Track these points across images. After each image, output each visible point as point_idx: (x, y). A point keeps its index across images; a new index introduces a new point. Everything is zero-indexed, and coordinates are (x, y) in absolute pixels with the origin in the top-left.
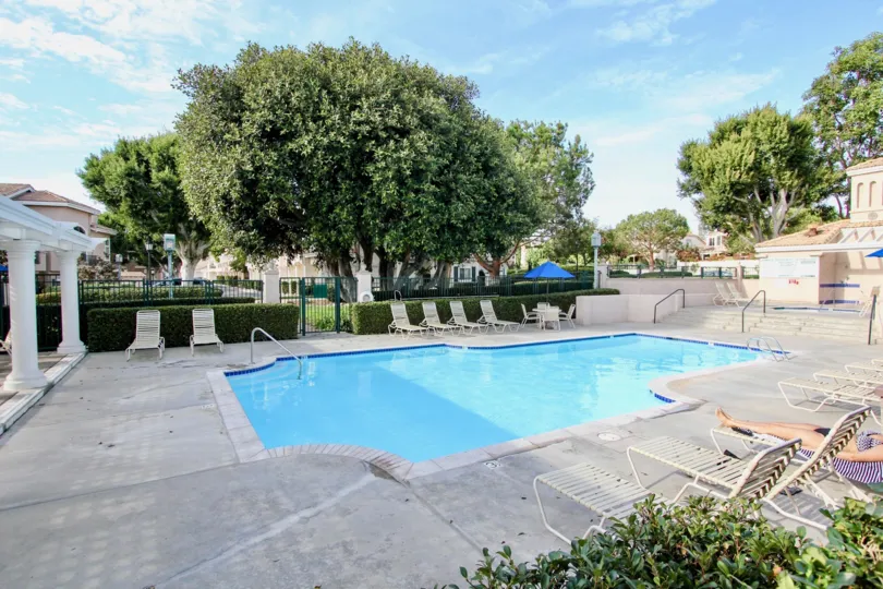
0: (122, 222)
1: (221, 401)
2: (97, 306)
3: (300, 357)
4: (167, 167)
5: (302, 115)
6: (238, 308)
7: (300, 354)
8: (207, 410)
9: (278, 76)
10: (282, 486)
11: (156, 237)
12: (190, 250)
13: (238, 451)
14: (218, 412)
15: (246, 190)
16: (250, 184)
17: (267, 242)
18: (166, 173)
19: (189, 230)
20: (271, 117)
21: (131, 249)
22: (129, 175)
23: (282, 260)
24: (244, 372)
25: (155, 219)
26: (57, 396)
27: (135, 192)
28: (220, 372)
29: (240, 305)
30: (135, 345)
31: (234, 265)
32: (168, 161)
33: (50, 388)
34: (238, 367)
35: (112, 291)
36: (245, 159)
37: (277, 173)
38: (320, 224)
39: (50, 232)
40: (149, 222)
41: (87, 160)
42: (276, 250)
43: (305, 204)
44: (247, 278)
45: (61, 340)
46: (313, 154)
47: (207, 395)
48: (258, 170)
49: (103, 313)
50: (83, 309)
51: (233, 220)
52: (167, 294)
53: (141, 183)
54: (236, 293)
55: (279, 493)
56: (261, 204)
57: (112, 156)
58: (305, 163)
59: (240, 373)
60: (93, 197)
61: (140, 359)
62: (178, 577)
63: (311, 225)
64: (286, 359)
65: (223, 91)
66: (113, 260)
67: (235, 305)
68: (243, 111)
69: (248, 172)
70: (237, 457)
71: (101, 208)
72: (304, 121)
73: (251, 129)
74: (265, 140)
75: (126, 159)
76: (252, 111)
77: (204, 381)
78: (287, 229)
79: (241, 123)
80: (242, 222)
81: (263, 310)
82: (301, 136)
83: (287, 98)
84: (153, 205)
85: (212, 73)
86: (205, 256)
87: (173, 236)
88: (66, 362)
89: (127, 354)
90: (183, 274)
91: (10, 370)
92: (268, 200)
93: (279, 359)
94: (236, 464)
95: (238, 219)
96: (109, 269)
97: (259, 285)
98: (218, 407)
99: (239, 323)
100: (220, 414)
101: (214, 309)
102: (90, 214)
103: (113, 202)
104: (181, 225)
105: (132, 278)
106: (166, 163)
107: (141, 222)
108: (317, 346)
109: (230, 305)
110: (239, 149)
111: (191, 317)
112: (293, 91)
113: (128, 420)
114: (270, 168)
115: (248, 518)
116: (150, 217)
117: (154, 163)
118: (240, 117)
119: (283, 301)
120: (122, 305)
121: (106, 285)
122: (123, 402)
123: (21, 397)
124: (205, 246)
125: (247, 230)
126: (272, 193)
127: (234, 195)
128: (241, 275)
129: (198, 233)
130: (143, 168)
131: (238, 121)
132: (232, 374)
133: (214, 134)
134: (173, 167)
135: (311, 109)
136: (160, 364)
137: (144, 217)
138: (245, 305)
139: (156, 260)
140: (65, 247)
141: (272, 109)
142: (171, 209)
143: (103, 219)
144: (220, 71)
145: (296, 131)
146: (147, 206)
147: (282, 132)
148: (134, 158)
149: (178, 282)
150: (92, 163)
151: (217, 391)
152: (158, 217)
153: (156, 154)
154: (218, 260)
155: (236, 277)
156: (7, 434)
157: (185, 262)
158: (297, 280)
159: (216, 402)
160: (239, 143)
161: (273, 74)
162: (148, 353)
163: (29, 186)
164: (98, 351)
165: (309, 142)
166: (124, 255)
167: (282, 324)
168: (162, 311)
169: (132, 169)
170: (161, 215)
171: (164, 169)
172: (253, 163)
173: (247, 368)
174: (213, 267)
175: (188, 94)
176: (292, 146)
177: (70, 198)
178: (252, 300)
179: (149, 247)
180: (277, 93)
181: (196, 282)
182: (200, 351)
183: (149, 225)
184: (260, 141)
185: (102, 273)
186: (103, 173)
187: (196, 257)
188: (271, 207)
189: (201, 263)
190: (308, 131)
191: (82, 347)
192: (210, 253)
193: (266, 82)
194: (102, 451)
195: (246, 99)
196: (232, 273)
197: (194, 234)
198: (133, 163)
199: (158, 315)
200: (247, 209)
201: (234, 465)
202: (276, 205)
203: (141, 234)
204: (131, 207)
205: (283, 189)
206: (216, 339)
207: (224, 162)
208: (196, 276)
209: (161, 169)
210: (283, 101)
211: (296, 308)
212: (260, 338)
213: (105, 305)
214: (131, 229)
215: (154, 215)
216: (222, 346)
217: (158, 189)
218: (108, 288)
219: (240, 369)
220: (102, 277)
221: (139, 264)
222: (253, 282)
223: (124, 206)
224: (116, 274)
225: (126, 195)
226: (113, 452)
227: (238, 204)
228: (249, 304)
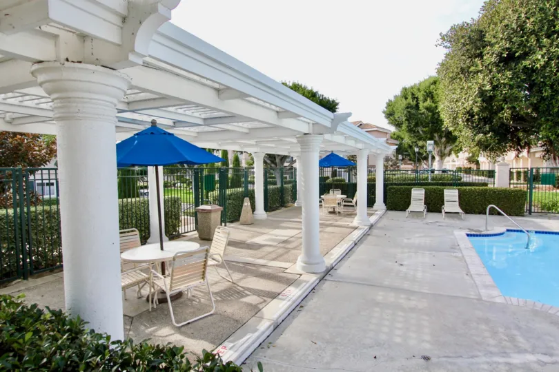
0: (403, 136)
1: (465, 253)
2: (392, 184)
3: (528, 231)
4: (429, 99)
5: (536, 35)
6: (475, 189)
7: (528, 229)
8: (456, 257)
9: (515, 11)
10: (519, 328)
11: (420, 143)
12: (441, 150)
13: (480, 291)
14: (463, 259)
15: (485, 105)
16: (487, 99)
17: (500, 142)
18: (429, 103)
19: (441, 137)
20: (508, 46)
21: (406, 151)
22: (407, 108)
23: (511, 155)
24: (480, 236)
25: (421, 132)
26: (375, 231)
27: (410, 117)
28: (463, 233)
29: (477, 187)
30: (411, 208)
31: (470, 160)
32: (430, 95)
33: (371, 226)
34: (475, 231)
35: (396, 176)
36: (485, 83)
37: (511, 87)
38: (550, 123)
39: (374, 144)
40: (417, 134)
41: (387, 103)
42: (505, 147)
43: (536, 108)
44: (478, 168)
45: (375, 202)
46: (547, 64)
47: (455, 247)
48: (495, 88)
49: (394, 188)
50: (385, 186)
51: (474, 127)
52: (427, 179)
53: (413, 111)
54: (471, 179)
55: (515, 332)
56: (496, 113)
57: (399, 99)
58: (537, 74)
59: (477, 236)
60: (389, 123)
61: (413, 217)
62: (444, 359)
63: (541, 125)
64: (515, 231)
65: (469, 38)
66: (397, 159)
67: (473, 188)
68: (484, 47)
69: (487, 91)
70: (479, 295)
71: (392, 129)
72: (538, 40)
73: (490, 58)
74: (501, 65)
75: (406, 98)
76: (492, 45)
77: (452, 237)
78: (517, 130)
79: (482, 58)
80: (480, 128)
81: (495, 192)
82: (534, 53)
83: (522, 27)
84: (419, 124)
85: (462, 28)
86: (450, 154)
87: (432, 142)
88: (377, 214)
89: (406, 213)
90: (436, 166)
91: (356, 214)
92: (503, 109)
93: (508, 230)
94: (480, 299)
95: (477, 125)
96: (395, 164)
97: (491, 174)
98: (463, 256)
99: (475, 200)
100: (466, 262)
101: (458, 189)
102: (387, 133)
103: (398, 125)
104: (436, 135)
105: (407, 169)
106: (428, 96)
107: (412, 135)
108: (542, 224)
109: (470, 187)
110: (481, 76)
111: (443, 193)
112: (529, 19)
113: (409, 252)
114: (505, 85)
115: (492, 342)
116: (418, 131)
117: (421, 98)
118: (481, 53)
119: (512, 186)
120: (404, 184)
121: (394, 173)
122: (406, 241)
123: (361, 229)
124: (451, 147)
125: (485, 134)
126: (506, 103)
127: (476, 110)
128: (474, 167)
129: (446, 138)
130: (415, 102)
131: (481, 56)
132: (471, 235)
133: (462, 70)
134: (432, 98)
135: (546, 28)
136: (425, 221)
137: (414, 132)
138: (481, 188)
139: (421, 157)
140: (379, 152)
141: (509, 39)
142: (430, 125)
143: (392, 135)
144: (468, 24)
145: (530, 50)
146: (417, 125)
147: (517, 54)
148: (410, 97)
149: (433, 171)
150: (389, 104)
151: (462, 246)
152: (422, 131)
153: (422, 92)
154: (458, 157)
155: (470, 168)
156: (356, 247)
157: (437, 158)
158: (522, 170)
159: (462, 253)
160: (480, 71)
161: (510, 12)
162: (417, 214)
163: (361, 122)
164: (391, 210)
165: (543, 56)
166: (403, 155)
167: (513, 203)
168: (426, 189)
169: (409, 104)
170: (424, 129)
171: (427, 100)
172: (491, 83)
173: (483, 233)
174: (453, 161)
175: (446, 47)
176: (526, 63)
177: (379, 126)
178: (486, 184)
179: (416, 150)
180: (514, 26)
181: (444, 171)
182: (448, 217)
183: (417, 136)
184: (498, 66)
185: (392, 166)
186: (394, 109)
187: (444, 155)
188: (506, 114)
189: (447, 159)
190: (541, 48)
191: (384, 207)
192: (453, 152)
193: (504, 19)
194: (396, 267)
195: (488, 38)
196: (467, 165)
197: (444, 139)
198: (410, 100)
199: (423, 191)
200: (484, 118)
201: (478, 300)
202: (510, 112)
203: (412, 142)
204: (408, 127)
205: (516, 99)
206: (459, 210)
207: (469, 88)
208: (443, 168)
209: (425, 100)
210: (519, 29)
211: (524, 192)
212: (493, 212)
213: (396, 184)
214: (407, 140)
215: (420, 129)
216: (463, 215)
217: (423, 113)
218: (395, 175)
219: (478, 233)
220: (392, 168)
221: (410, 160)
222: (483, 172)
223: (404, 127)
224: (398, 167)
225: (406, 120)
226: (403, 269)
227: (478, 115)
228: (484, 187)
